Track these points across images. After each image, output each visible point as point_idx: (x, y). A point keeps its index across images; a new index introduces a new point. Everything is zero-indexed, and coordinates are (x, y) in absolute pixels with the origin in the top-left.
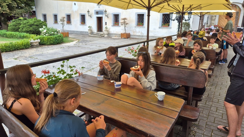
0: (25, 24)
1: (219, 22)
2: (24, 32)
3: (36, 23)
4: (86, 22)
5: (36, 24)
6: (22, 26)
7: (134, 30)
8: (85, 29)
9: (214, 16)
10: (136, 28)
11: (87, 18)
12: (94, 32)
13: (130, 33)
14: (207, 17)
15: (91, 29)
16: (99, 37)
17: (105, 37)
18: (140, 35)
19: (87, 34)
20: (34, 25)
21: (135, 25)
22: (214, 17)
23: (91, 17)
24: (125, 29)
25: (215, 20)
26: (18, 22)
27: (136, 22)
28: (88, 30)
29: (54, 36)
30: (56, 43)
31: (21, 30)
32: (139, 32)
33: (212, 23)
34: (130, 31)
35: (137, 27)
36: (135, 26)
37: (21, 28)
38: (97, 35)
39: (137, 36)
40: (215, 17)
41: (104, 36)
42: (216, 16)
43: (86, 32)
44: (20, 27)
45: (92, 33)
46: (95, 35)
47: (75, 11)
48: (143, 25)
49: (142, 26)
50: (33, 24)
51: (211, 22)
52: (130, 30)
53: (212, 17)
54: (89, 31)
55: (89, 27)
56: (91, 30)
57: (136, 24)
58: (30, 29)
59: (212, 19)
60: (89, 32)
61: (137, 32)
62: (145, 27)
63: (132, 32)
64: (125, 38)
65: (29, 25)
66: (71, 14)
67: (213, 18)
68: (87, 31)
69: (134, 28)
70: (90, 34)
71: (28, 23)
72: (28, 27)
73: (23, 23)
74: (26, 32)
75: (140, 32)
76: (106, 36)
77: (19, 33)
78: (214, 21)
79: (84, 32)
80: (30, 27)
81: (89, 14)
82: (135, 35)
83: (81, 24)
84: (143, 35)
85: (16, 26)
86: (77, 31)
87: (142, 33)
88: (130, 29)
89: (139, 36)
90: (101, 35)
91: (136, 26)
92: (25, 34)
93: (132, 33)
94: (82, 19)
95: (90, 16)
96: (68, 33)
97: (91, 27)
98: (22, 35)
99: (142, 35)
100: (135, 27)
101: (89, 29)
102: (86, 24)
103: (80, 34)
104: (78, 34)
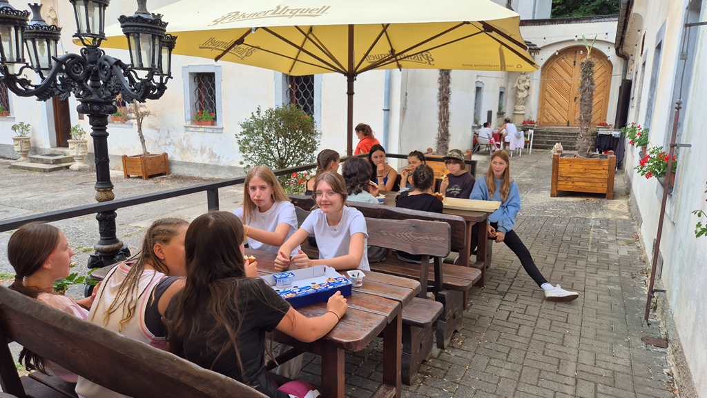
1: (542, 108)
4: (10, 106)
7: (184, 143)
9: (523, 89)
10: (188, 133)
12: (42, 149)
13: (165, 155)
14: (499, 93)
15: (28, 135)
17: (72, 170)
18: (207, 162)
21: (187, 120)
22: (522, 91)
24: (141, 137)
25: (526, 99)
27: (188, 108)
28: (15, 139)
32: (203, 151)
33: (517, 112)
34: (170, 144)
35: (192, 129)
36: (184, 124)
38: (42, 161)
39: (196, 165)
40: (526, 91)
41: (67, 167)
42: (529, 88)
45: (30, 149)
46: (37, 160)
48: (215, 119)
49: (213, 124)
51: (515, 110)
52: (168, 141)
53: (517, 90)
54: (17, 143)
55: (14, 128)
56: (27, 141)
57: (189, 117)
59: (516, 100)
60: (17, 149)
61: (196, 151)
62: (222, 128)
63: (178, 151)
64: (141, 175)
67: (521, 95)
68: (12, 142)
69: (182, 134)
70: (22, 158)
75: (208, 151)
76: (75, 165)
78: (524, 104)
82: (188, 164)
84: (219, 164)
87: (212, 155)
88: (168, 137)
89: (205, 166)
90: (58, 161)
91: (189, 123)
93: (174, 155)
97: (27, 126)
99: (214, 161)
100: (186, 127)
101: (17, 134)
102: (12, 116)
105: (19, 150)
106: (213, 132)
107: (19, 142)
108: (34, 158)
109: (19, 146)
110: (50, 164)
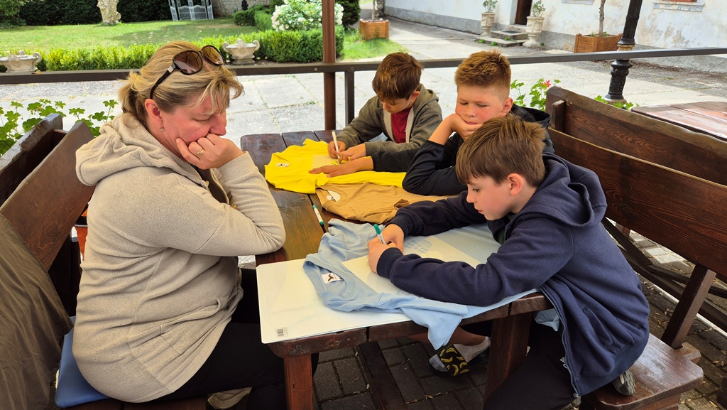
12: (500, 26)
15: (494, 11)
17: (525, 47)
24: (602, 14)
32: (668, 33)
35: (662, 6)
38: (502, 37)
41: (521, 44)
46: (497, 36)
49: (691, 1)
55: (485, 4)
56: (492, 18)
61: (660, 32)
62: (703, 6)
69: (649, 12)
75: (675, 33)
90: (514, 38)
96: (387, 25)
97: (494, 3)
100: (656, 4)
103: (464, 32)
104: (459, 31)
106: (689, 11)
107: (486, 18)
109: (485, 22)
110: (508, 40)
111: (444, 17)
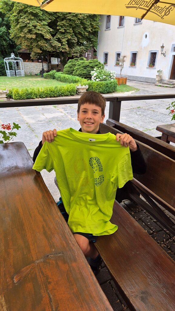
0: (80, 65)
2: (78, 75)
3: (91, 64)
4: (155, 64)
5: (91, 66)
6: (76, 67)
8: (152, 74)
11: (159, 57)
12: (164, 80)
15: (161, 75)
16: (170, 87)
19: (153, 82)
20: (89, 67)
23: (165, 56)
26: (74, 62)
28: (157, 76)
29: (105, 81)
30: (106, 92)
31: (75, 73)
37: (75, 70)
38: (167, 84)
43: (152, 79)
44: (75, 68)
45: (161, 81)
46: (165, 83)
47: (144, 47)
50: (88, 65)
54: (157, 77)
55: (158, 72)
56: (161, 77)
58: (84, 72)
60: (157, 79)
65: (83, 66)
66: (138, 52)
68: (155, 77)
70: (157, 83)
71: (83, 64)
72: (82, 69)
73: (78, 64)
74: (79, 76)
77: (72, 77)
79: (150, 78)
80: (85, 69)
81: (162, 51)
83: (148, 67)
85: (71, 68)
86: (141, 77)
92: (77, 78)
94: (151, 60)
95: (164, 54)
96: (126, 79)
97: (161, 71)
98: (74, 79)
101: (157, 74)
102: (155, 67)
103: (144, 82)
104: (141, 82)
105: (158, 80)
107: (158, 77)
108: (164, 83)
109: (158, 78)
110: (171, 85)
111: (133, 76)
